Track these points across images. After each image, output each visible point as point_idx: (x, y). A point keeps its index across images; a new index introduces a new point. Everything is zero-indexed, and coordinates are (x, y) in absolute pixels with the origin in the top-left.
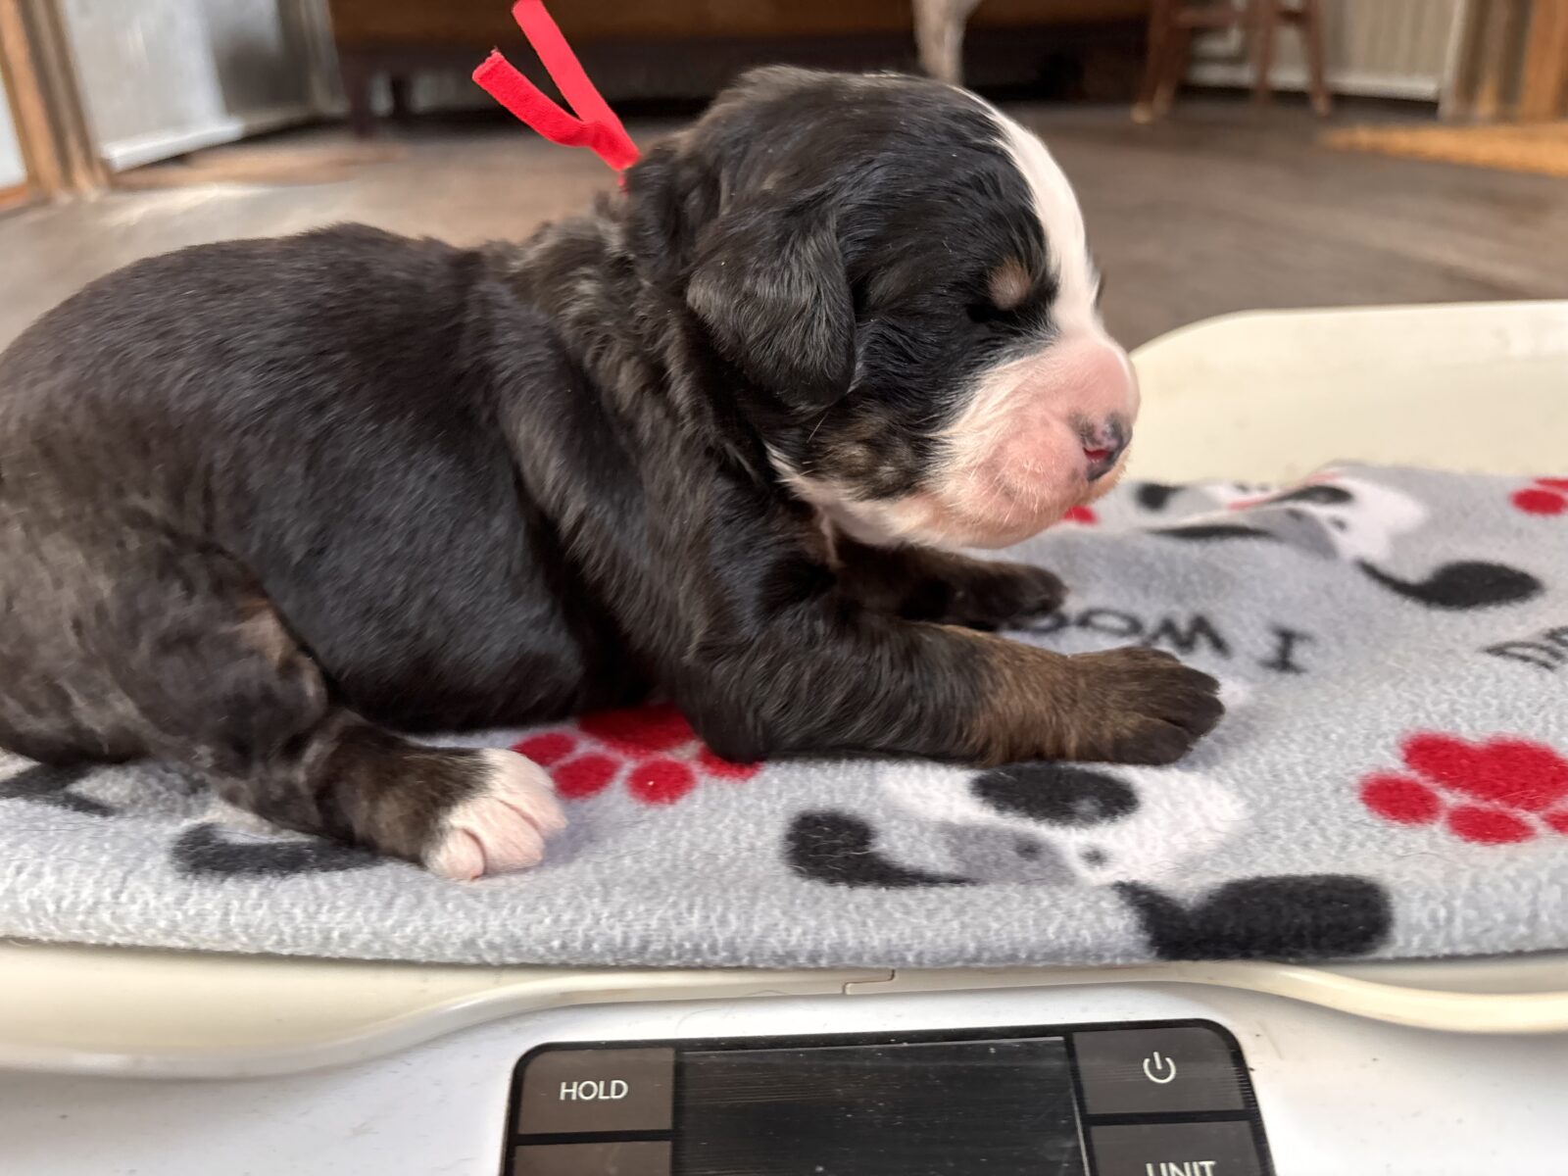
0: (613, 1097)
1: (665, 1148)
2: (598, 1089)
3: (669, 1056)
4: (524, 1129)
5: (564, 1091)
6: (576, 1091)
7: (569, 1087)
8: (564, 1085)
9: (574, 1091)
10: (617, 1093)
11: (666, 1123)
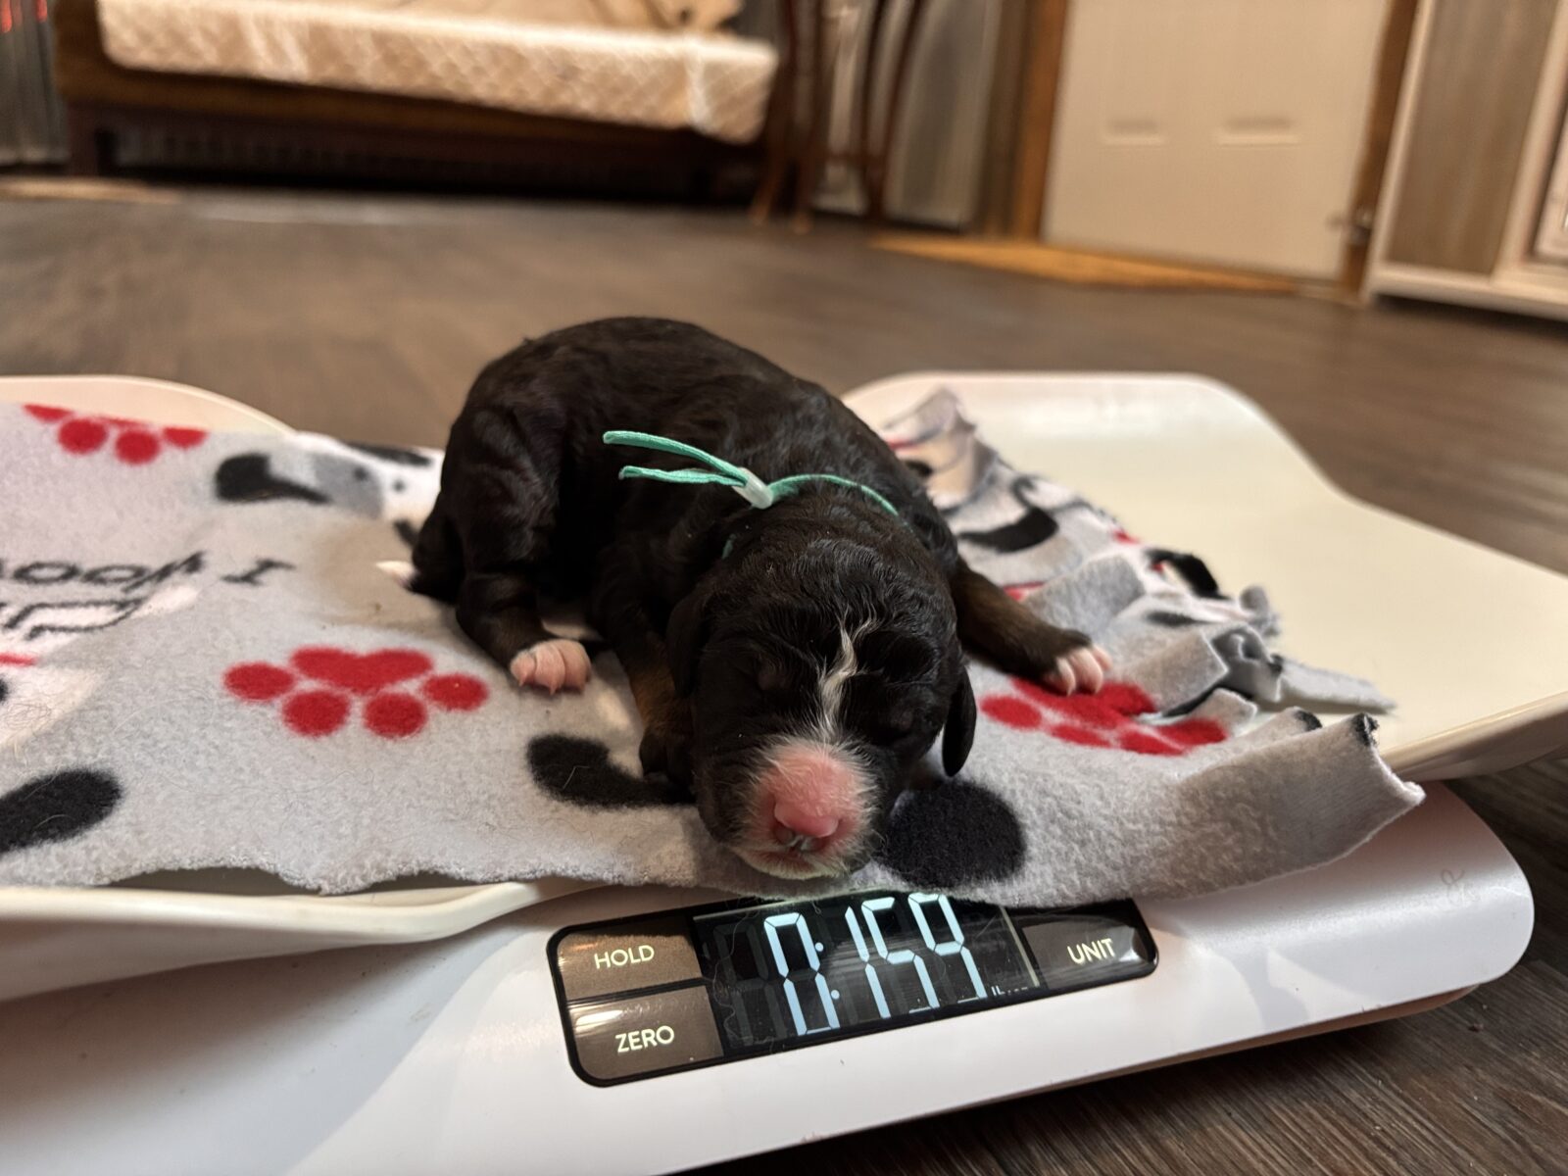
0: (644, 959)
2: (628, 955)
4: (570, 995)
5: (598, 962)
6: (609, 959)
7: (602, 955)
8: (596, 956)
9: (607, 959)
10: (645, 956)
11: (696, 973)
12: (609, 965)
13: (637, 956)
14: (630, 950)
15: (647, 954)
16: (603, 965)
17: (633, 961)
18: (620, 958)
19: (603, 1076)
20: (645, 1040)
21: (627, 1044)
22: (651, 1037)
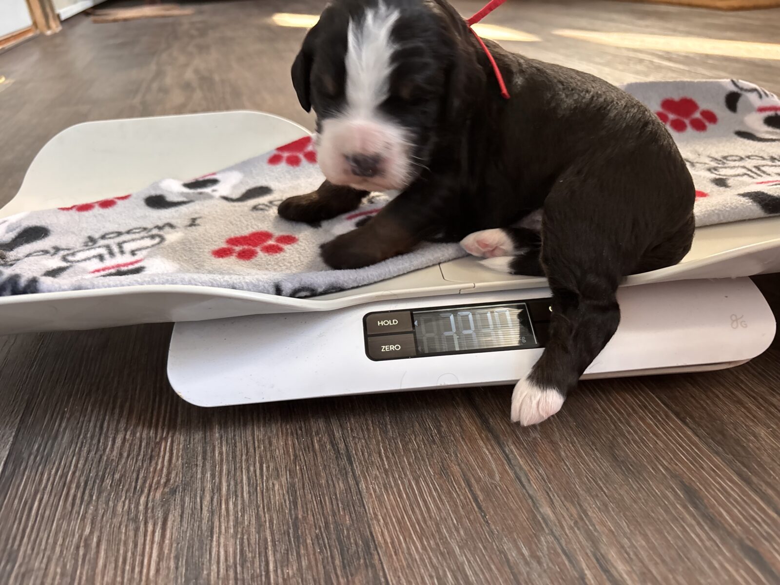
0: (394, 324)
1: (412, 335)
2: (389, 322)
3: (409, 312)
4: (369, 333)
5: (379, 323)
6: (383, 323)
7: (380, 322)
9: (382, 323)
11: (411, 329)
13: (392, 322)
15: (395, 322)
16: (381, 324)
17: (390, 324)
18: (386, 323)
19: (376, 358)
20: (391, 348)
21: (385, 349)
22: (393, 348)
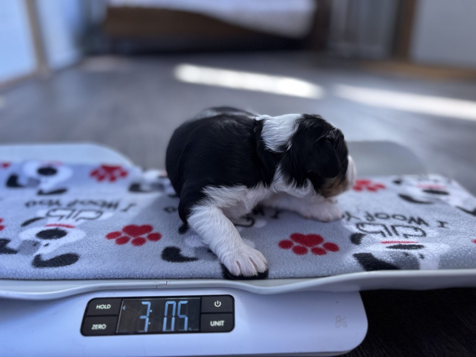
0: (108, 308)
4: (88, 314)
7: (99, 306)
12: (99, 308)
13: (106, 307)
14: (105, 305)
15: (109, 306)
16: (98, 308)
17: (105, 308)
18: (102, 307)
20: (99, 327)
21: (95, 327)
22: (101, 327)
